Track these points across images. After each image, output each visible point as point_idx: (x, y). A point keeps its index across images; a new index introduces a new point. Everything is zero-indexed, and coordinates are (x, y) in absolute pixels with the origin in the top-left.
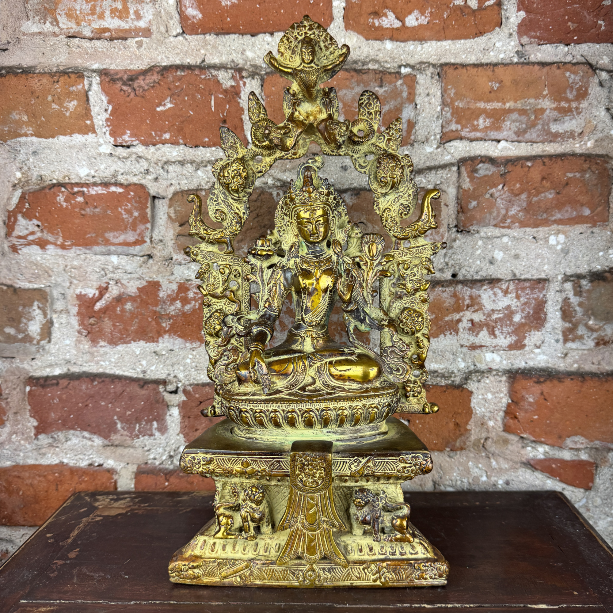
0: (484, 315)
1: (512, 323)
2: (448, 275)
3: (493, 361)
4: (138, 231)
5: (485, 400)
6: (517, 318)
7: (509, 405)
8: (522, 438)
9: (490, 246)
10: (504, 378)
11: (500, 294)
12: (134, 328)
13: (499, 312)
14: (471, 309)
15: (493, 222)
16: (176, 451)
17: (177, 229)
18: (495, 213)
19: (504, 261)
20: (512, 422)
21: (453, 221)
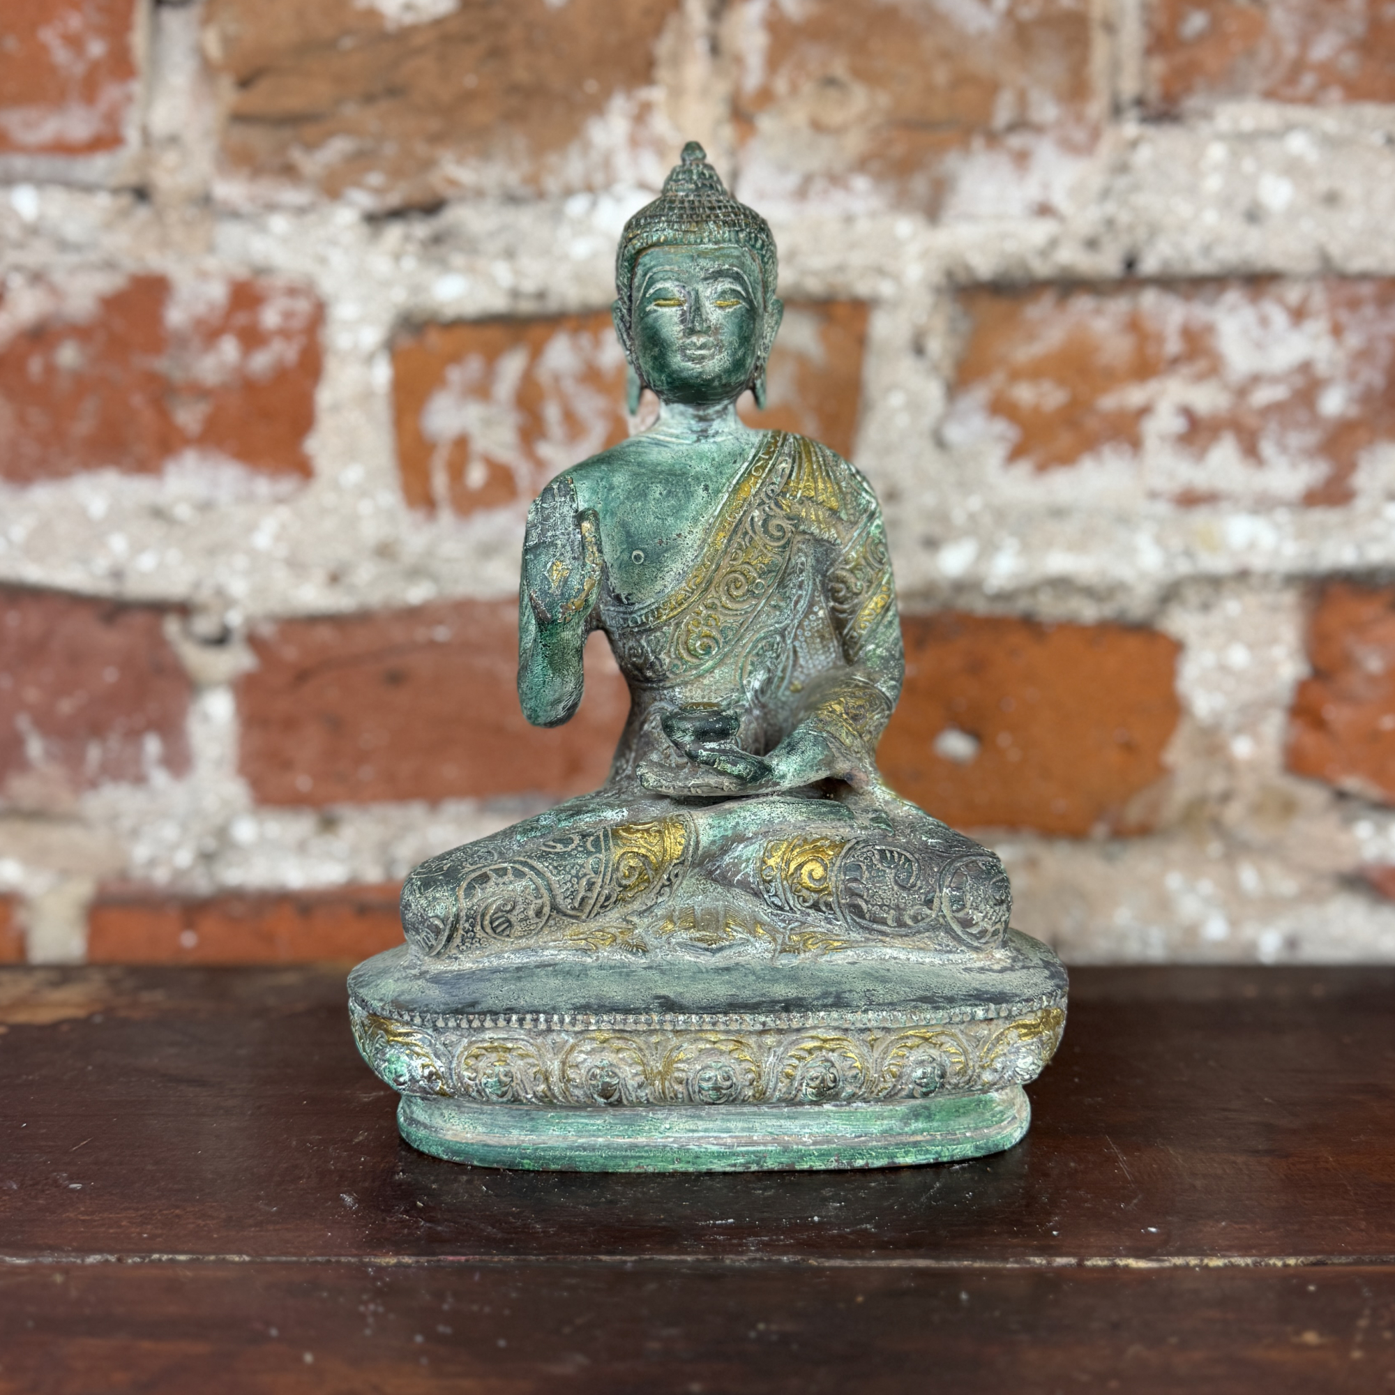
0: (1225, 386)
1: (1315, 419)
2: (1108, 263)
3: (1252, 546)
4: (102, 106)
5: (1224, 669)
6: (1333, 403)
7: (1302, 688)
8: (1342, 796)
9: (1248, 165)
10: (1289, 598)
11: (1279, 318)
12: (83, 426)
13: (1274, 379)
14: (1185, 370)
15: (1259, 84)
16: (222, 833)
17: (228, 94)
18: (1265, 53)
19: (1293, 214)
20: (1310, 740)
21: (1129, 86)
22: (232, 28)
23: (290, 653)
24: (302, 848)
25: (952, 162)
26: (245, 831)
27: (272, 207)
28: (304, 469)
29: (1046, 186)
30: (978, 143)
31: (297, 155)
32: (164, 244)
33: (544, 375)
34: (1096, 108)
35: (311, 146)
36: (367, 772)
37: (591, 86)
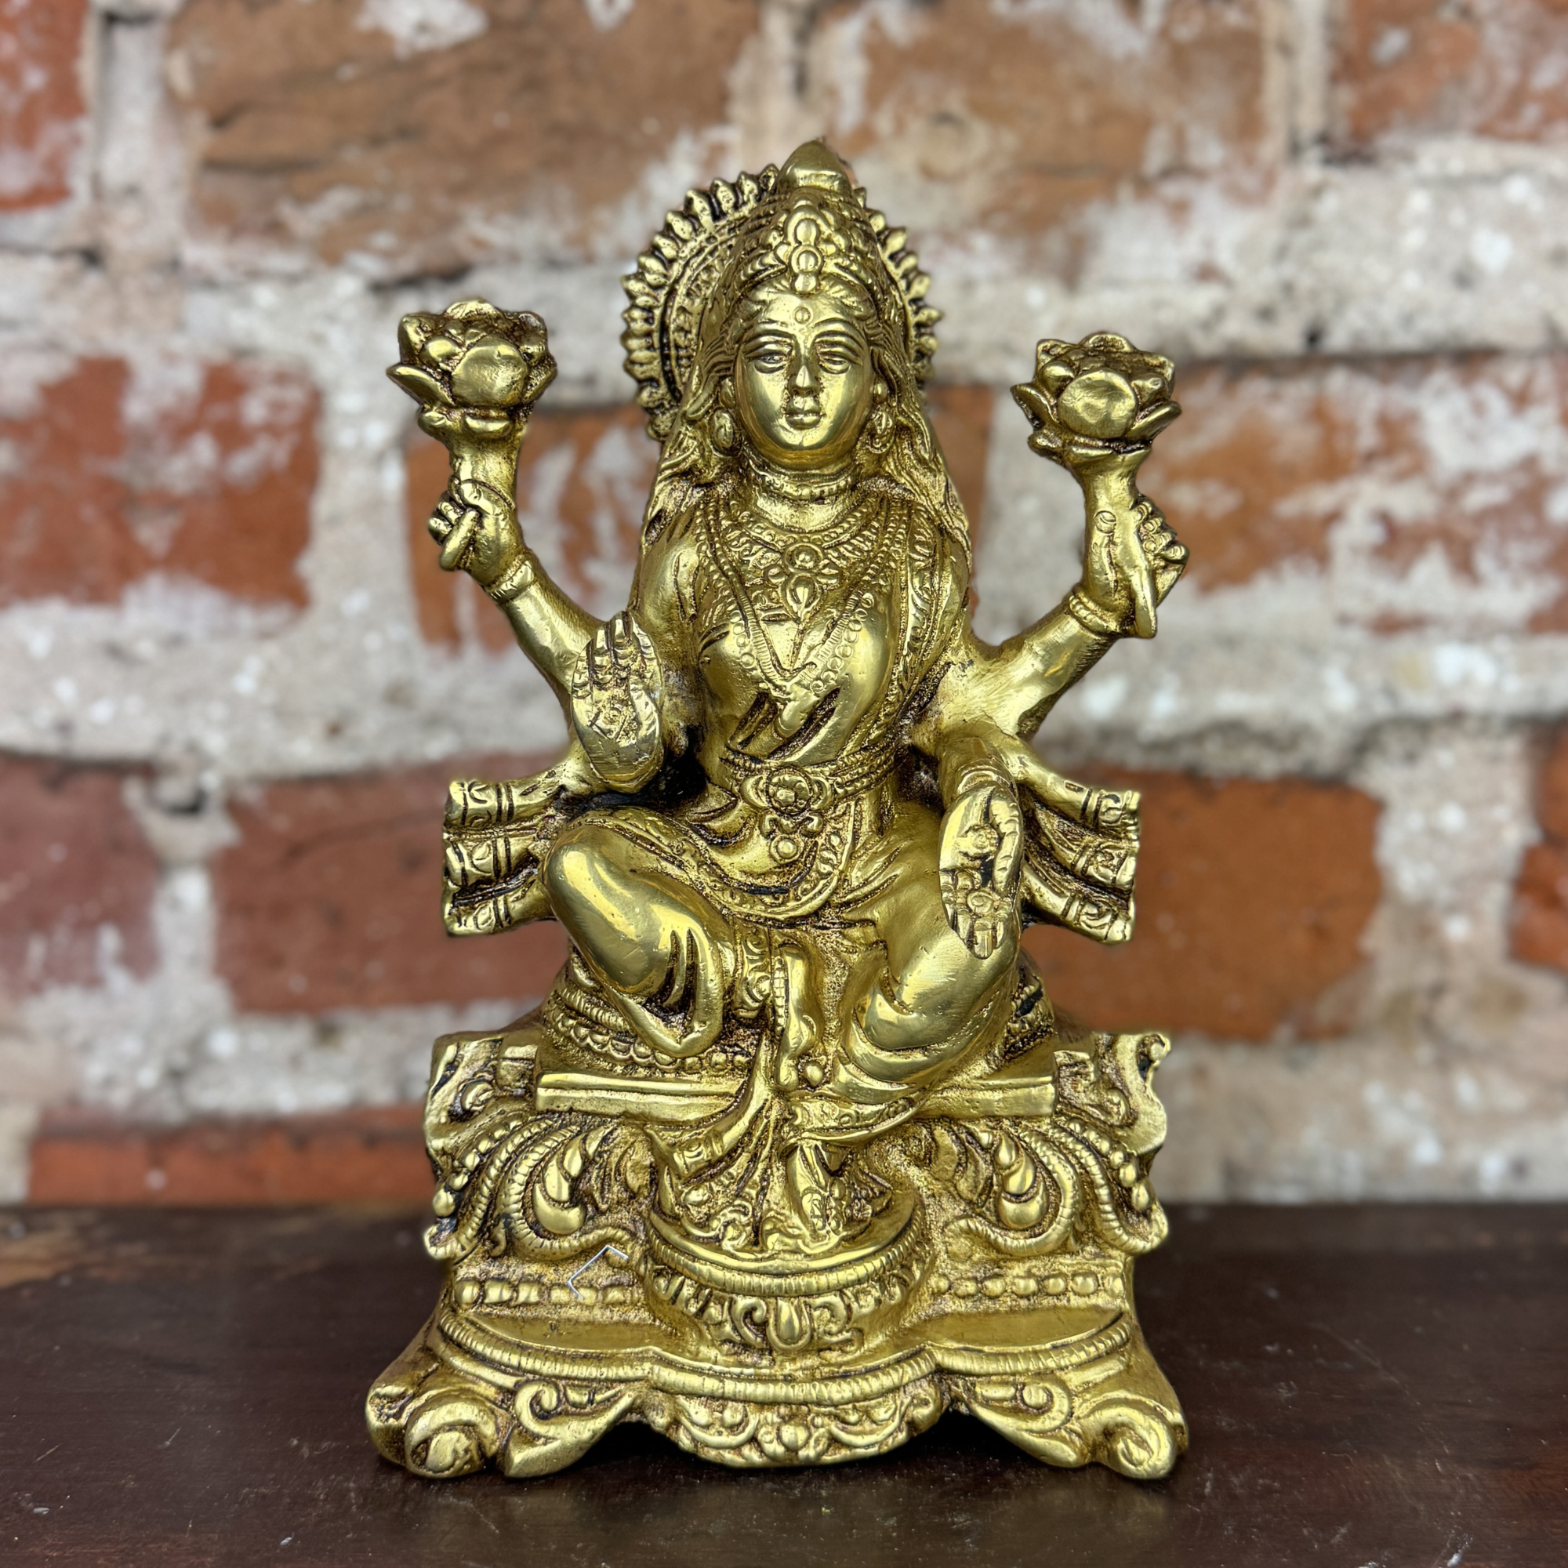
0: (1433, 488)
1: (1543, 527)
2: (1287, 337)
3: (1466, 680)
4: (43, 149)
5: (1435, 833)
7: (1530, 857)
9: (1457, 217)
10: (1512, 746)
11: (1497, 404)
12: (23, 544)
13: (1492, 478)
14: (1383, 468)
15: (1470, 117)
16: (197, 1048)
17: (200, 136)
18: (1477, 81)
19: (1513, 276)
20: (1541, 922)
21: (1310, 119)
22: (205, 55)
23: (281, 823)
24: (295, 1062)
25: (1094, 215)
26: (224, 1043)
27: (255, 275)
28: (297, 597)
29: (1209, 244)
30: (1125, 192)
31: (287, 211)
32: (121, 319)
33: (594, 479)
34: (1271, 148)
35: (304, 200)
36: (375, 969)
37: (651, 126)
